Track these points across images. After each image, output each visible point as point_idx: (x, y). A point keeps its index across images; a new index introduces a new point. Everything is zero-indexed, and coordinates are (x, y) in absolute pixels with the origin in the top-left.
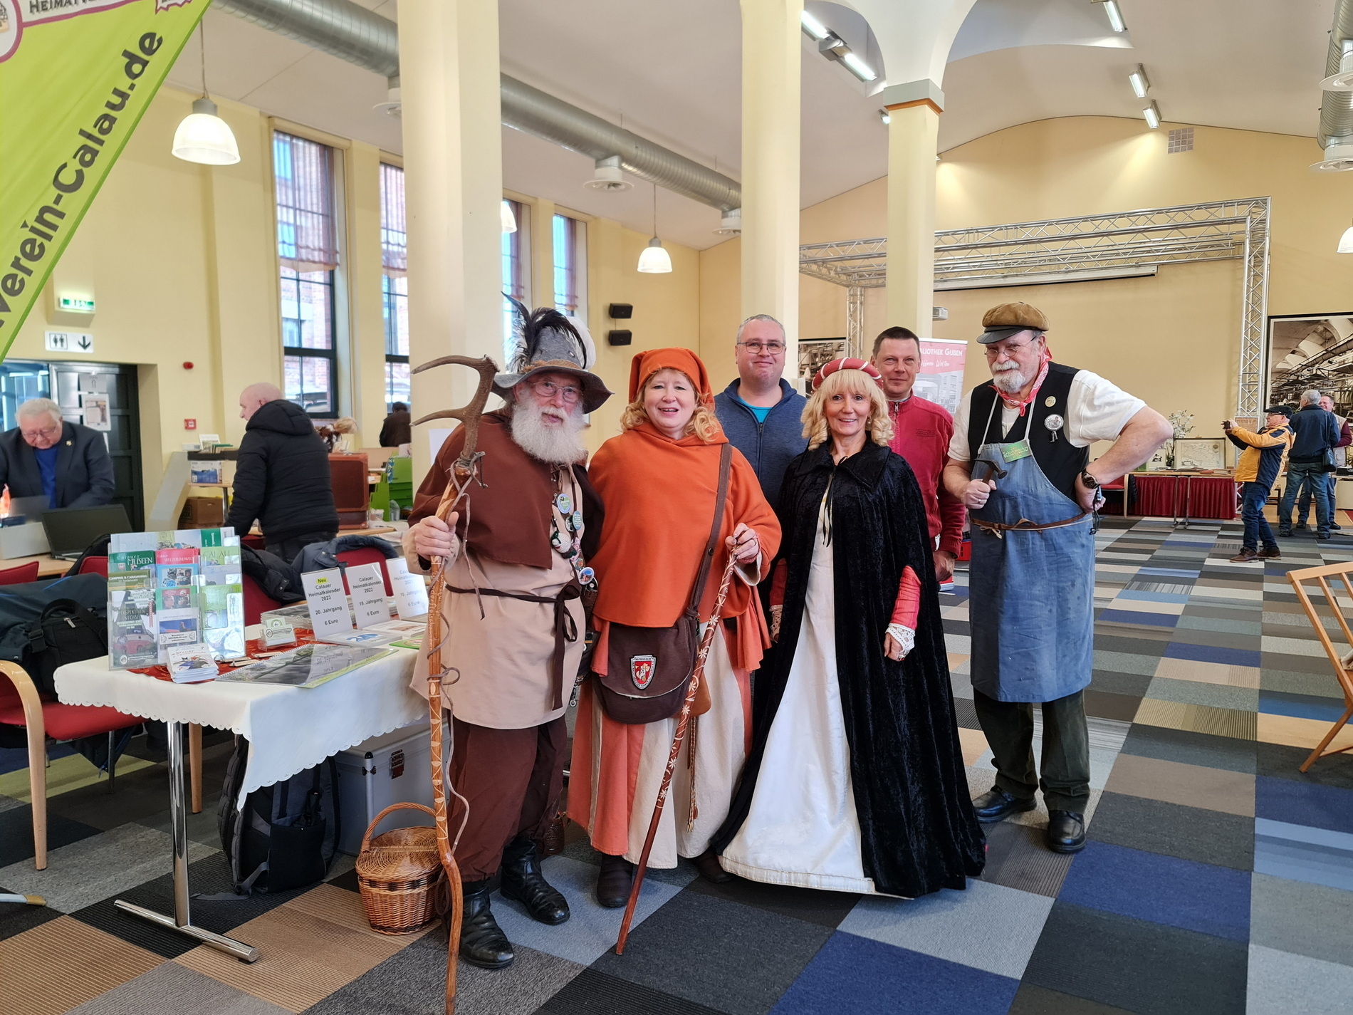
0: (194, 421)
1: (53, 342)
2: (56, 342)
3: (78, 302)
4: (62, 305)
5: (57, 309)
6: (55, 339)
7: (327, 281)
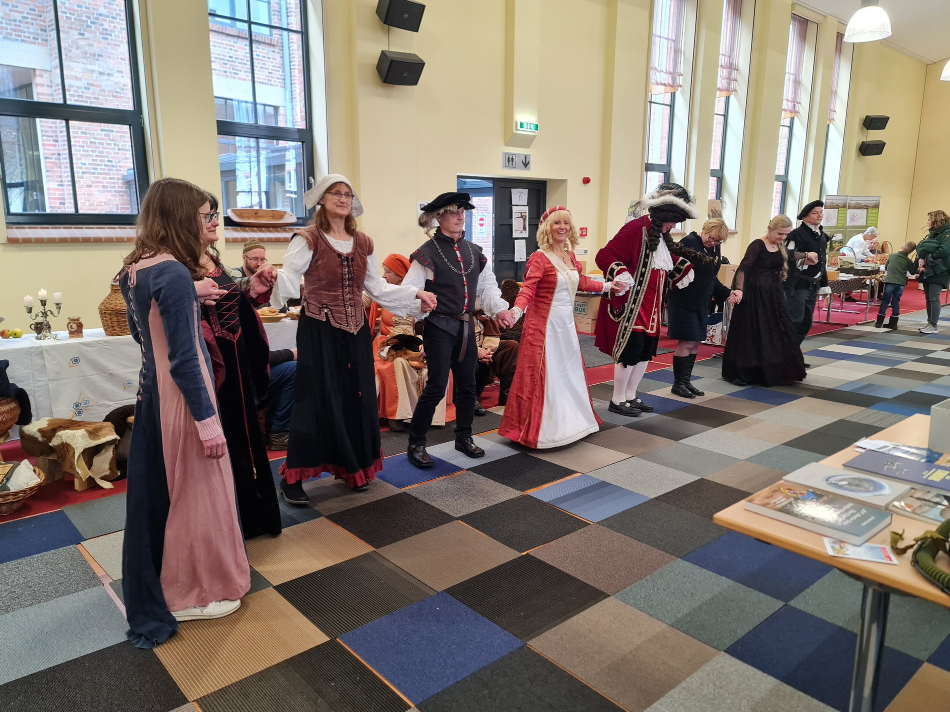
0: (586, 229)
1: (507, 161)
2: (509, 161)
3: (529, 124)
4: (519, 128)
5: (515, 131)
6: (509, 158)
7: (668, 102)
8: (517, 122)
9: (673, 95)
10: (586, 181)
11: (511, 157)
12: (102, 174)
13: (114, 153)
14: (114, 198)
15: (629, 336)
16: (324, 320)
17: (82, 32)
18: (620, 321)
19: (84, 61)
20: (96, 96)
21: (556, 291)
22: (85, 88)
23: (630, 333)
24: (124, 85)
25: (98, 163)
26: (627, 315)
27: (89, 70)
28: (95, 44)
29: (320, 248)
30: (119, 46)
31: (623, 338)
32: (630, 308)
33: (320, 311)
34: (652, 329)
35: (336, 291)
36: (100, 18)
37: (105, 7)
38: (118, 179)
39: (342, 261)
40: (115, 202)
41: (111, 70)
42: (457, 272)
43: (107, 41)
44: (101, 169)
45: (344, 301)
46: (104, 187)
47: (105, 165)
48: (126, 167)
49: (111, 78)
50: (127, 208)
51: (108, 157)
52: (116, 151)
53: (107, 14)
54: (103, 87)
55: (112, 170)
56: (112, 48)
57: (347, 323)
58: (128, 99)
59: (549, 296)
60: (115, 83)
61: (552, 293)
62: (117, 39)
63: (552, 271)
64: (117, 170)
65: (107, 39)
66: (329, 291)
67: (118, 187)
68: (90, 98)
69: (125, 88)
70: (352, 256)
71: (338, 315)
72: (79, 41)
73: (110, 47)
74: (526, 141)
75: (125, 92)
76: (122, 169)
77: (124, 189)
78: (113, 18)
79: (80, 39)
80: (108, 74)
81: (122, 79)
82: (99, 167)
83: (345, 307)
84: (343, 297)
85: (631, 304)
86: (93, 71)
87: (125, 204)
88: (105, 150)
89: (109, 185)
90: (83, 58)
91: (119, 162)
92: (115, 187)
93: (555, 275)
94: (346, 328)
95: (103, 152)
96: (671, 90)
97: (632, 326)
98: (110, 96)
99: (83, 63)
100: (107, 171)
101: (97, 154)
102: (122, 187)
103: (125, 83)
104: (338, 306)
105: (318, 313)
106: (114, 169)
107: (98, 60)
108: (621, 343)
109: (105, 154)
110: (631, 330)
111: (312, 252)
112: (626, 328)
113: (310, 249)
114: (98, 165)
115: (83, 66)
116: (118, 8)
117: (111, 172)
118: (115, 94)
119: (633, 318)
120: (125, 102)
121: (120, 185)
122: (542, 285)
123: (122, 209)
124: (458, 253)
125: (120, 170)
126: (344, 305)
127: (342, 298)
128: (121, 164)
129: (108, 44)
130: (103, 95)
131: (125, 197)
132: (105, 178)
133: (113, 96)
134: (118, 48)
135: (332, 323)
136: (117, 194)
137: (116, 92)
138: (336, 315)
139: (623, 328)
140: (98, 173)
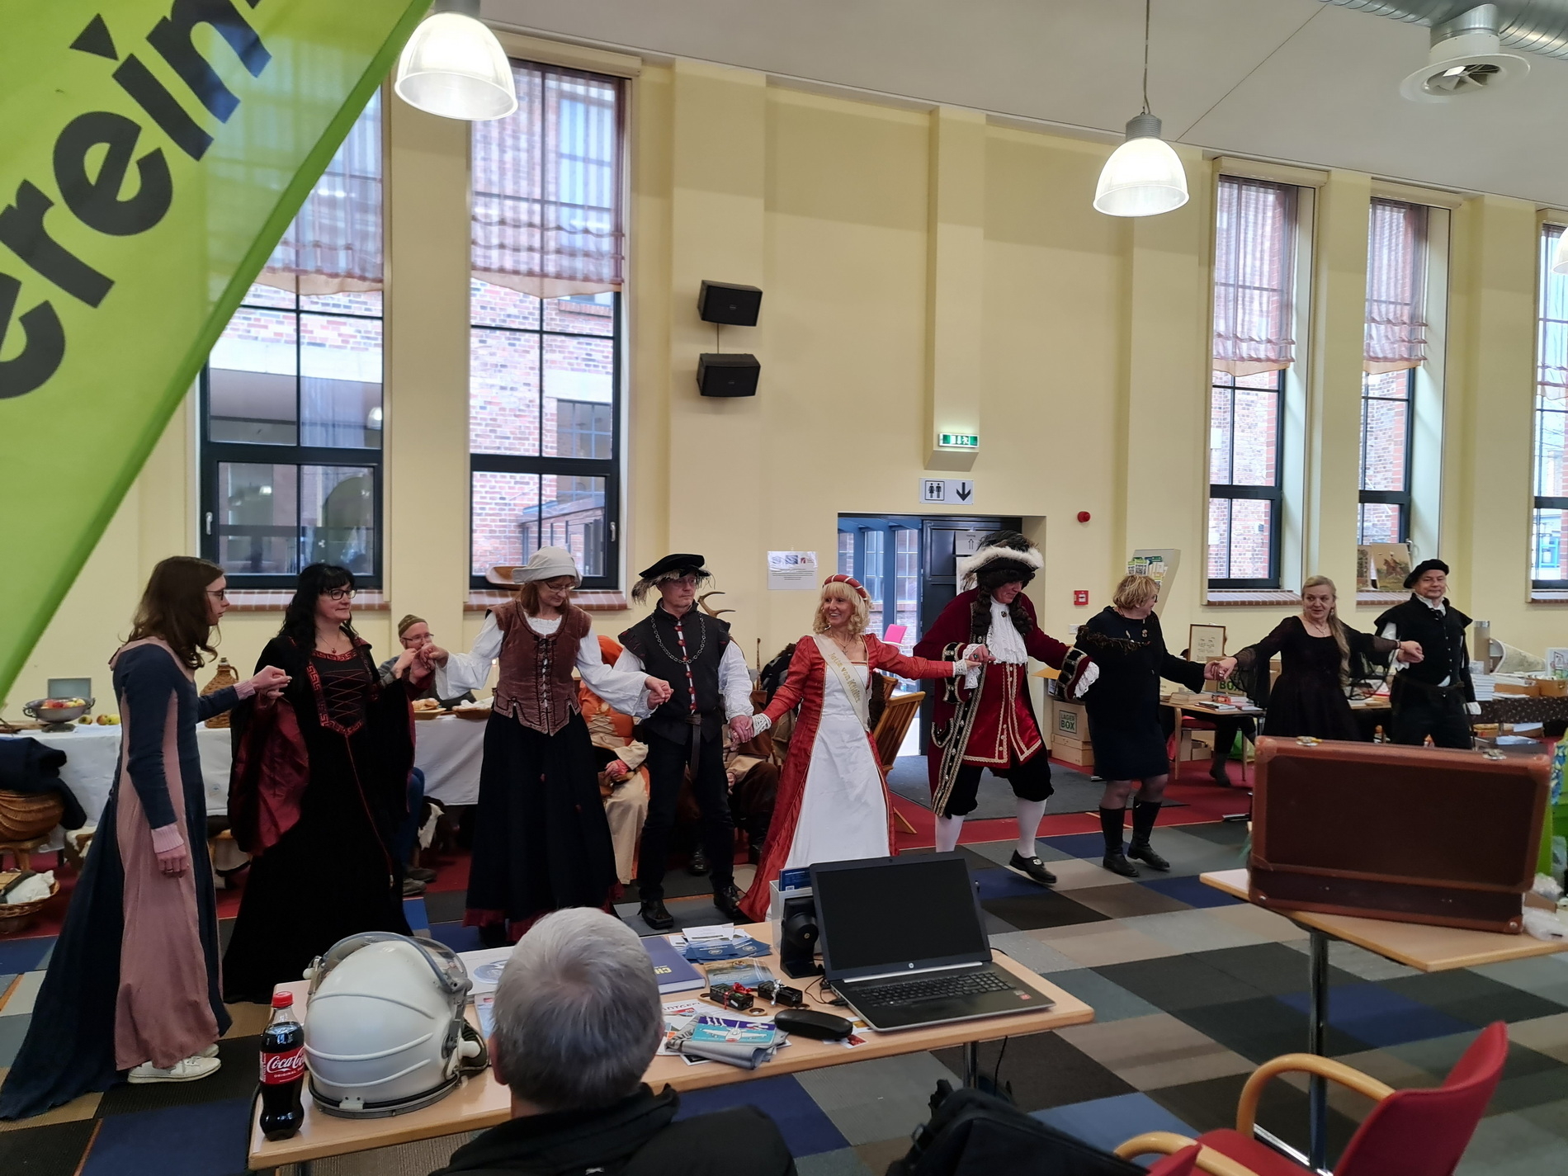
0: (1086, 593)
1: (928, 492)
2: (932, 492)
3: (959, 438)
4: (941, 444)
5: (936, 448)
6: (932, 487)
7: (1275, 386)
8: (939, 436)
9: (1282, 375)
10: (1084, 517)
11: (935, 485)
12: (491, 515)
13: (510, 488)
14: (502, 546)
15: (957, 770)
16: (511, 716)
17: (484, 339)
18: (945, 747)
19: (483, 374)
20: (494, 417)
21: (826, 691)
22: (482, 408)
23: (959, 765)
24: (530, 401)
25: (488, 501)
26: (954, 737)
27: (487, 385)
28: (499, 353)
29: (514, 627)
30: (528, 352)
31: (948, 774)
32: (958, 725)
33: (508, 705)
34: (1001, 757)
35: (527, 681)
36: (508, 319)
37: (515, 306)
38: (510, 521)
39: (540, 643)
40: (503, 551)
41: (516, 383)
42: (676, 660)
43: (514, 348)
44: (491, 509)
45: (537, 693)
46: (491, 531)
47: (496, 504)
48: (522, 505)
49: (515, 393)
50: (518, 559)
51: (499, 493)
52: (512, 485)
53: (517, 314)
54: (503, 406)
55: (504, 510)
56: (520, 356)
57: (540, 721)
58: (534, 418)
59: (818, 700)
60: (520, 399)
61: (821, 696)
62: (527, 344)
63: (820, 664)
64: (510, 510)
65: (514, 345)
66: (521, 681)
67: (510, 532)
68: (484, 419)
69: (531, 404)
70: (554, 638)
71: (529, 710)
72: (479, 350)
73: (517, 354)
74: (963, 462)
75: (531, 409)
76: (517, 508)
77: (518, 535)
78: (525, 318)
79: (481, 347)
80: (512, 389)
81: (529, 393)
82: (487, 507)
83: (538, 701)
84: (537, 688)
85: (959, 720)
86: (492, 386)
87: (517, 553)
88: (498, 485)
89: (498, 529)
90: (482, 370)
91: (515, 499)
92: (505, 532)
93: (823, 670)
94: (538, 728)
95: (494, 487)
96: (1277, 367)
97: (962, 757)
98: (511, 415)
99: (482, 377)
100: (498, 512)
101: (487, 489)
102: (514, 532)
103: (531, 399)
104: (530, 699)
105: (505, 708)
106: (507, 508)
107: (500, 371)
108: (946, 783)
109: (497, 490)
110: (960, 761)
111: (503, 632)
112: (953, 758)
113: (501, 628)
114: (488, 504)
115: (481, 380)
116: (531, 306)
117: (503, 512)
118: (518, 413)
119: (963, 742)
120: (530, 422)
121: (512, 529)
122: (809, 683)
123: (511, 560)
124: (680, 634)
125: (514, 510)
126: (538, 698)
127: (535, 690)
128: (516, 502)
129: (516, 351)
130: (502, 415)
131: (517, 545)
132: (494, 521)
133: (516, 416)
134: (528, 355)
135: (520, 720)
136: (507, 540)
137: (520, 410)
138: (525, 710)
139: (949, 757)
140: (487, 515)
